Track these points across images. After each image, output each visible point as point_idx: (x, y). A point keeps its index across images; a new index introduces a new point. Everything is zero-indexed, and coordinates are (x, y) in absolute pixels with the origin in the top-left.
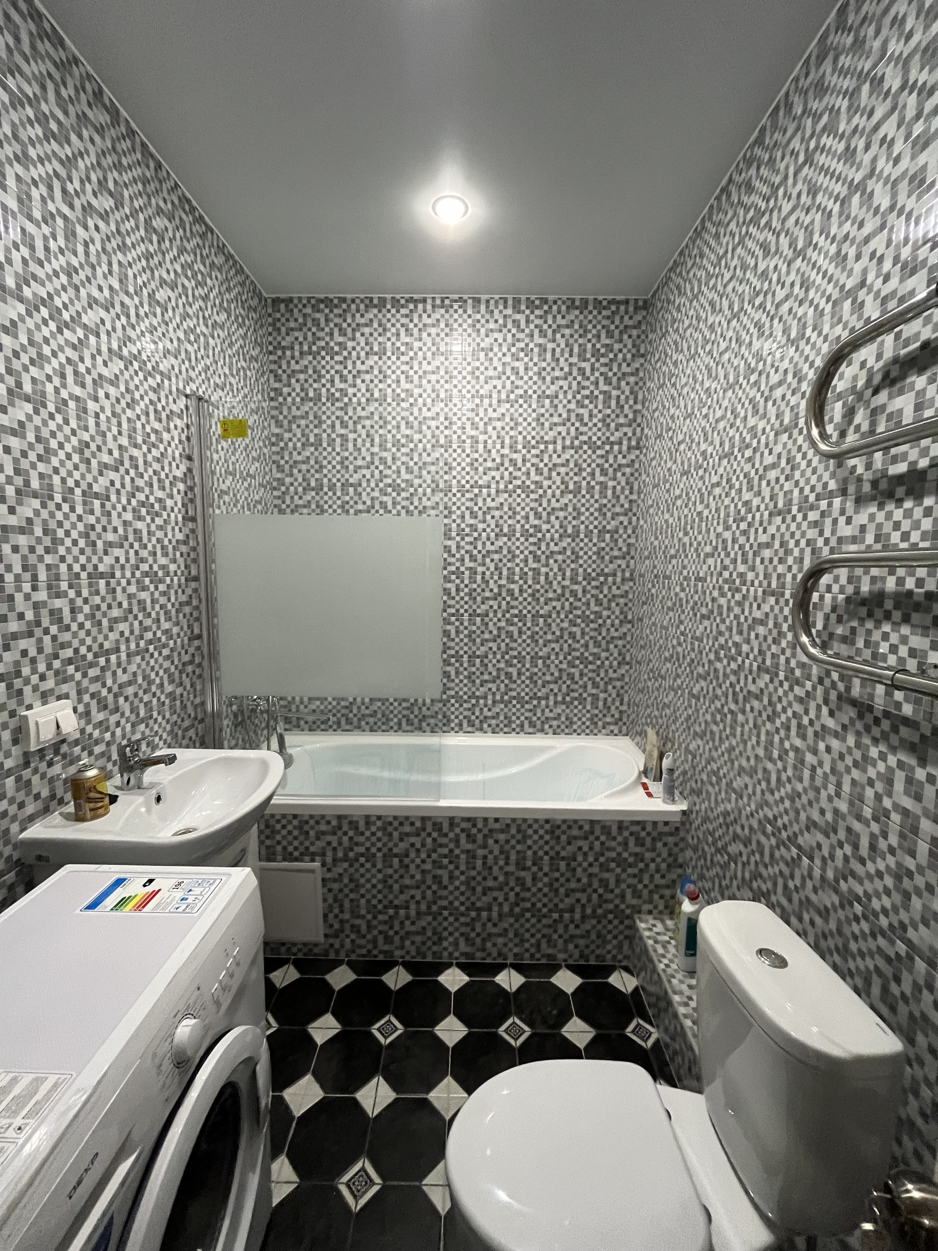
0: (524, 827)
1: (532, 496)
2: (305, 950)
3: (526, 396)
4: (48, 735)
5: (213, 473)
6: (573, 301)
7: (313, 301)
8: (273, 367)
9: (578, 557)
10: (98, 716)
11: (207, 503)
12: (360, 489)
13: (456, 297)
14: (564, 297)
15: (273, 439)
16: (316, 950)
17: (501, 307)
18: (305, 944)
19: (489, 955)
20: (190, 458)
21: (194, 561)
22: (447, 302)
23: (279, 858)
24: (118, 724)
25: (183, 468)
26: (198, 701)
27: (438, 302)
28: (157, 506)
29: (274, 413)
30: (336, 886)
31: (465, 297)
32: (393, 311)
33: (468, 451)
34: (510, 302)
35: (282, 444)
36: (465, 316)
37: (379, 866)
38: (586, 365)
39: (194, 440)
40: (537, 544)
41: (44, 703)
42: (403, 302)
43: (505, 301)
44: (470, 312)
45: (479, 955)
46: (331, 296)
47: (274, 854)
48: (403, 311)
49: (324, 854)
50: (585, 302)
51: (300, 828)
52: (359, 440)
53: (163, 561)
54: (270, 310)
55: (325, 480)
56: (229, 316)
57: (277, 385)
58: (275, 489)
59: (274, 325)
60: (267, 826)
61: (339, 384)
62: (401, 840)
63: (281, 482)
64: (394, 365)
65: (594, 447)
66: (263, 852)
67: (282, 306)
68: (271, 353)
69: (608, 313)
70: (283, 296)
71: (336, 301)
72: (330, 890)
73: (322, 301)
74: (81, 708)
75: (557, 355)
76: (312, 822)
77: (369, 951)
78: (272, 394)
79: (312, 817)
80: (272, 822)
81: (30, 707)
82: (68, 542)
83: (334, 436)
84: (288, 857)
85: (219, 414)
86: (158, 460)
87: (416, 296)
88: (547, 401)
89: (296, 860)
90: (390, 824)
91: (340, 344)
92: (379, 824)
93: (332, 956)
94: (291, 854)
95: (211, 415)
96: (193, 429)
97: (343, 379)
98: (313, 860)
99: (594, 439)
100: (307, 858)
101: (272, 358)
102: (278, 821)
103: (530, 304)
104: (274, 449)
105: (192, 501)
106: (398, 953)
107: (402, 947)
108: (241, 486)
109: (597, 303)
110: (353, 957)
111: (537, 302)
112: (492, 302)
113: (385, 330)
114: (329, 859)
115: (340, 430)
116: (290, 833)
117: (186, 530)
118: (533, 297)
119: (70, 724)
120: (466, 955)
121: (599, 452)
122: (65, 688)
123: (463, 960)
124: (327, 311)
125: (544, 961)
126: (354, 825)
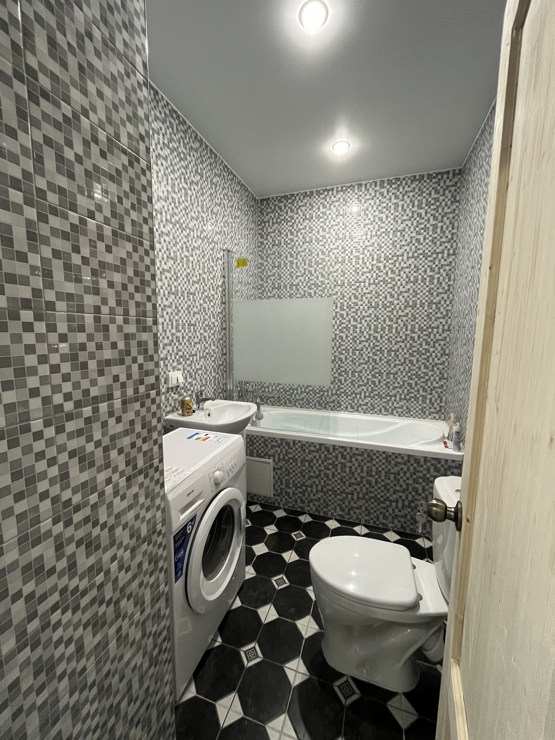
0: (371, 454)
1: (389, 285)
2: (265, 500)
3: (387, 232)
4: (175, 382)
5: (233, 283)
6: (415, 177)
7: (279, 198)
8: (260, 232)
9: (415, 318)
10: (189, 380)
11: (230, 296)
12: (298, 287)
13: (349, 185)
14: (410, 176)
15: (259, 266)
16: (269, 501)
17: (373, 186)
18: (265, 497)
19: (352, 518)
20: (224, 277)
21: (225, 321)
22: (344, 188)
23: (255, 455)
24: (196, 385)
25: (221, 281)
26: (224, 382)
27: (340, 189)
28: (211, 298)
29: (260, 253)
30: (279, 472)
31: (354, 184)
32: (317, 197)
33: (354, 264)
34: (378, 183)
35: (263, 268)
36: (354, 194)
37: (299, 465)
38: (423, 212)
39: (226, 269)
40: (391, 312)
41: (174, 371)
42: (321, 191)
43: (376, 183)
44: (356, 191)
45: (346, 516)
46: (287, 194)
47: (253, 453)
48: (322, 196)
49: (274, 456)
50: (422, 177)
51: (264, 442)
52: (299, 263)
53: (213, 320)
54: (259, 205)
55: (282, 284)
56: (241, 212)
57: (261, 240)
58: (259, 289)
59: (261, 211)
60: (250, 440)
61: (290, 237)
62: (310, 453)
63: (262, 285)
64: (317, 224)
65: (426, 256)
66: (248, 452)
67: (265, 202)
68: (259, 225)
69: (436, 180)
70: (265, 197)
71: (289, 196)
72: (276, 473)
73: (283, 197)
74: (184, 375)
75: (405, 208)
76: (269, 441)
77: (293, 506)
78: (259, 245)
79: (269, 438)
80: (253, 438)
81: (169, 371)
82: (182, 311)
83: (287, 262)
84: (259, 456)
85: (236, 256)
86: (212, 279)
87: (328, 188)
88: (399, 234)
89: (262, 457)
90: (305, 445)
91: (291, 217)
92: (299, 444)
93: (277, 505)
94: (260, 454)
95: (233, 258)
96: (225, 264)
97: (292, 234)
98: (269, 458)
99: (427, 251)
100: (267, 457)
101: (260, 227)
102: (255, 439)
103: (390, 183)
104: (260, 270)
105: (224, 295)
106: (307, 509)
107: (309, 506)
108: (244, 289)
109: (430, 176)
110: (286, 507)
111: (394, 181)
112: (368, 185)
113: (312, 207)
114: (276, 459)
115: (290, 259)
116: (260, 444)
117: (222, 308)
118: (391, 178)
119: (181, 380)
120: (340, 515)
121: (429, 259)
122: (180, 367)
123: (338, 518)
124: (285, 202)
125: (381, 526)
126: (288, 444)
